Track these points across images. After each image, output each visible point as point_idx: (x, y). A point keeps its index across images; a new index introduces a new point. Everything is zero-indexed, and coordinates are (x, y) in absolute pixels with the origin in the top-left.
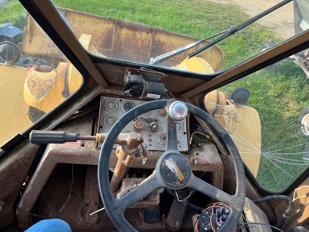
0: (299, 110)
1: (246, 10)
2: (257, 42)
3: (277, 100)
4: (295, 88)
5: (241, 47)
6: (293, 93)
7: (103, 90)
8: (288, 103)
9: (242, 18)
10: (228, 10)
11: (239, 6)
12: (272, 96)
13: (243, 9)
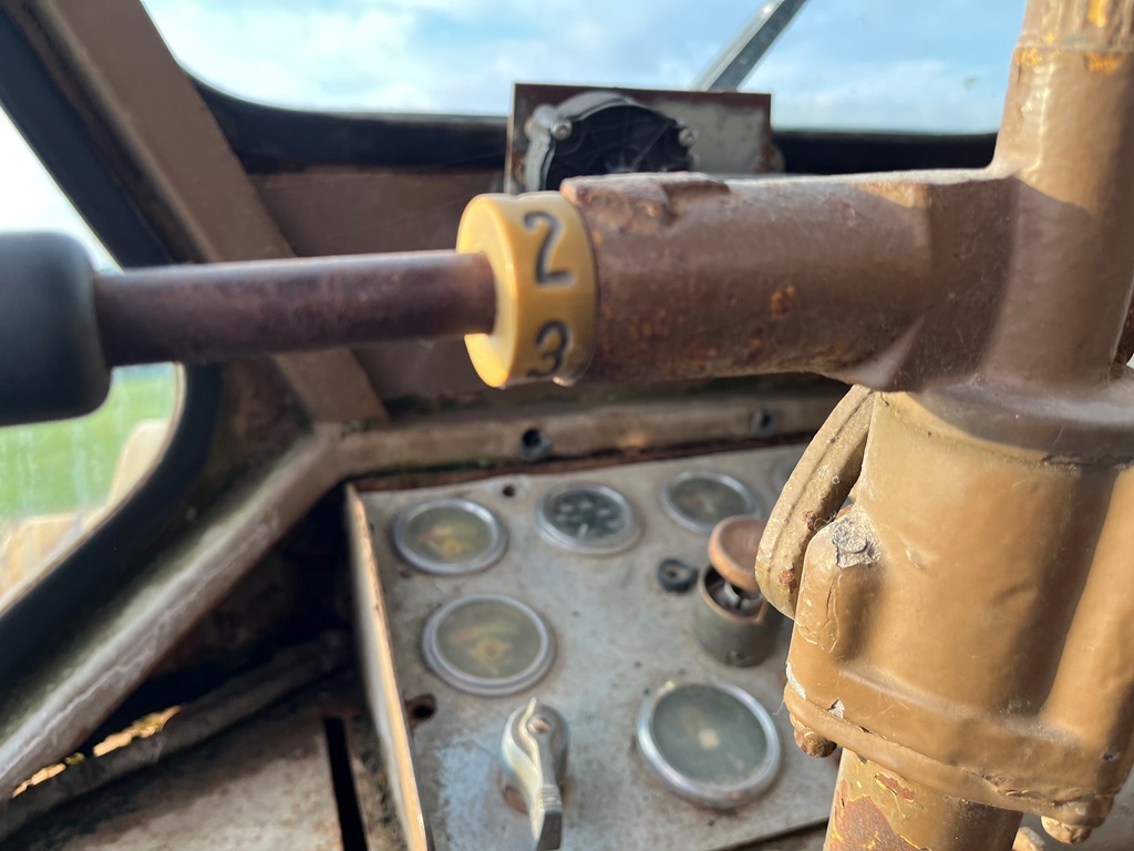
7: (355, 443)
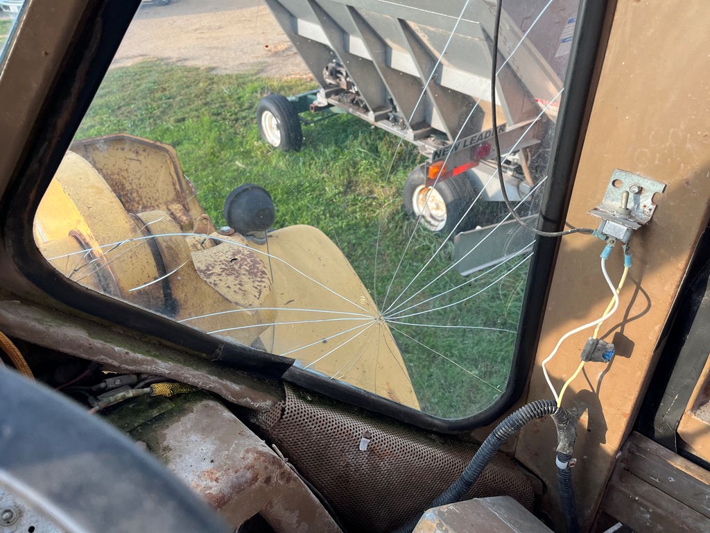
0: (398, 193)
1: (186, 60)
2: (245, 109)
3: (350, 197)
4: (365, 159)
5: (218, 133)
6: (367, 169)
8: (371, 192)
9: (186, 77)
10: (147, 74)
11: (166, 59)
12: (336, 194)
13: (178, 61)
